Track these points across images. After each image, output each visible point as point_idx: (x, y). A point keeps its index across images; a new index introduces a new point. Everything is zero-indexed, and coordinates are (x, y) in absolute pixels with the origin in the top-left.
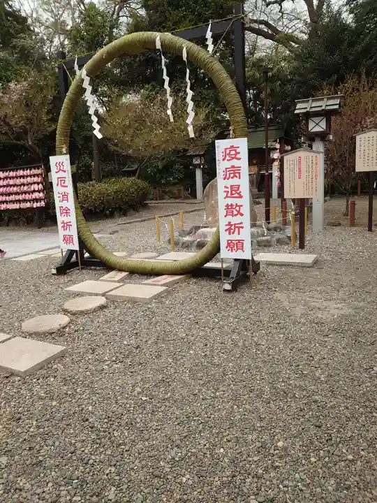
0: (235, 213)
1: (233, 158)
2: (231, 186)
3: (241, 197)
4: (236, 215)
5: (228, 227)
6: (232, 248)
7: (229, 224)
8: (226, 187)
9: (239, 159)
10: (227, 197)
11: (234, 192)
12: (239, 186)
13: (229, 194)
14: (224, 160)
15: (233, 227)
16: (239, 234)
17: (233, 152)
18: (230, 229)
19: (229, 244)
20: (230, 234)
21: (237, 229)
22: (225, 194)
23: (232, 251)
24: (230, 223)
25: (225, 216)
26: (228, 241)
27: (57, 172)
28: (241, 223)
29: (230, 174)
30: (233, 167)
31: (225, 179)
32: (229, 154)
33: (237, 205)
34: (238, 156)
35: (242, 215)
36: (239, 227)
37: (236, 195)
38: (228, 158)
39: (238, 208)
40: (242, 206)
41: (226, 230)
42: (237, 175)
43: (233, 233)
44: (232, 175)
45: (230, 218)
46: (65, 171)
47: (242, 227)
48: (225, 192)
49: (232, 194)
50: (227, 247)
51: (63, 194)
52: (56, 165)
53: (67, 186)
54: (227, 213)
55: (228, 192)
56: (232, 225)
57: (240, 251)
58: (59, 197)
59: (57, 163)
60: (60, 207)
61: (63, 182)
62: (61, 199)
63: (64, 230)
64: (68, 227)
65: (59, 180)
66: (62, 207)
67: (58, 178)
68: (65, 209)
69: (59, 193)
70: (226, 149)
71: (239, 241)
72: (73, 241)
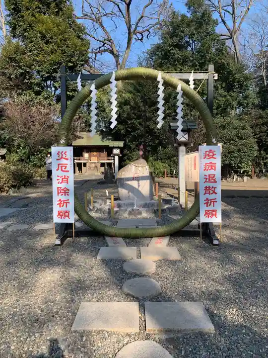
1: (211, 157)
2: (209, 175)
3: (215, 182)
4: (212, 194)
6: (208, 215)
7: (207, 199)
8: (205, 175)
9: (215, 158)
10: (206, 182)
11: (211, 179)
12: (215, 175)
13: (208, 180)
14: (204, 158)
16: (214, 206)
17: (212, 154)
18: (207, 203)
19: (206, 213)
20: (207, 206)
21: (213, 203)
22: (205, 179)
23: (208, 217)
25: (204, 194)
27: (58, 160)
28: (216, 199)
29: (208, 167)
30: (211, 163)
31: (205, 170)
32: (208, 155)
33: (212, 187)
34: (214, 156)
35: (216, 193)
37: (213, 181)
38: (207, 157)
40: (216, 188)
41: (205, 204)
42: (214, 168)
44: (210, 168)
45: (207, 196)
46: (67, 159)
47: (216, 202)
48: (205, 178)
49: (209, 180)
50: (205, 215)
51: (63, 177)
52: (58, 154)
53: (68, 171)
54: (206, 192)
55: (207, 179)
56: (209, 200)
57: (214, 217)
58: (58, 180)
59: (59, 152)
60: (58, 188)
61: (63, 168)
62: (60, 181)
63: (60, 207)
64: (65, 204)
65: (60, 166)
66: (61, 188)
67: (59, 165)
68: (63, 190)
69: (58, 176)
70: (206, 152)
71: (213, 211)
72: (69, 215)
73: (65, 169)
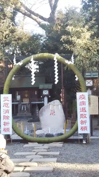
0: (84, 117)
1: (83, 99)
2: (82, 108)
3: (86, 111)
8: (80, 108)
10: (81, 111)
11: (83, 110)
12: (85, 108)
13: (82, 111)
14: (80, 99)
15: (83, 122)
16: (85, 124)
17: (83, 97)
18: (82, 123)
19: (81, 128)
23: (83, 131)
26: (81, 127)
27: (4, 101)
28: (86, 121)
29: (82, 104)
30: (83, 101)
31: (80, 105)
32: (81, 97)
34: (85, 98)
35: (86, 118)
37: (84, 111)
38: (81, 98)
39: (85, 115)
41: (81, 123)
42: (85, 104)
43: (83, 124)
44: (83, 104)
45: (82, 119)
48: (80, 110)
49: (83, 111)
51: (6, 110)
52: (4, 98)
53: (9, 107)
54: (81, 117)
55: (81, 110)
56: (83, 121)
57: (86, 130)
58: (4, 111)
60: (4, 116)
61: (7, 105)
63: (5, 126)
64: (7, 124)
65: (5, 104)
67: (4, 103)
68: (6, 117)
70: (80, 96)
71: (85, 127)
72: (9, 130)
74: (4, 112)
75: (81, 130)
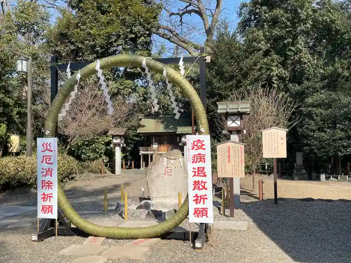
0: (201, 187)
1: (199, 148)
2: (198, 168)
3: (205, 176)
4: (201, 189)
5: (195, 198)
6: (198, 214)
8: (194, 168)
9: (204, 149)
11: (200, 172)
12: (204, 168)
13: (196, 174)
14: (193, 149)
15: (199, 198)
16: (204, 203)
17: (199, 144)
18: (197, 200)
19: (196, 212)
20: (197, 203)
21: (202, 200)
22: (194, 173)
23: (198, 217)
24: (197, 195)
25: (193, 190)
26: (195, 209)
27: (42, 151)
28: (206, 195)
29: (197, 159)
30: (199, 154)
31: (193, 162)
32: (196, 145)
33: (202, 182)
34: (203, 147)
35: (206, 189)
36: (204, 198)
37: (202, 174)
38: (195, 148)
39: (203, 184)
40: (206, 182)
41: (194, 201)
42: (203, 160)
43: (199, 203)
44: (199, 160)
45: (197, 192)
46: (52, 151)
47: (207, 199)
49: (198, 173)
50: (194, 214)
51: (47, 170)
52: (43, 145)
53: (52, 163)
54: (195, 187)
55: (195, 172)
57: (204, 217)
58: (42, 172)
59: (44, 144)
60: (42, 181)
61: (48, 160)
62: (45, 173)
63: (44, 201)
64: (49, 198)
65: (45, 158)
66: (45, 181)
67: (43, 156)
68: (47, 183)
69: (43, 169)
70: (194, 142)
71: (204, 209)
72: (52, 211)
73: (49, 161)
74: (43, 174)
75: (196, 215)
